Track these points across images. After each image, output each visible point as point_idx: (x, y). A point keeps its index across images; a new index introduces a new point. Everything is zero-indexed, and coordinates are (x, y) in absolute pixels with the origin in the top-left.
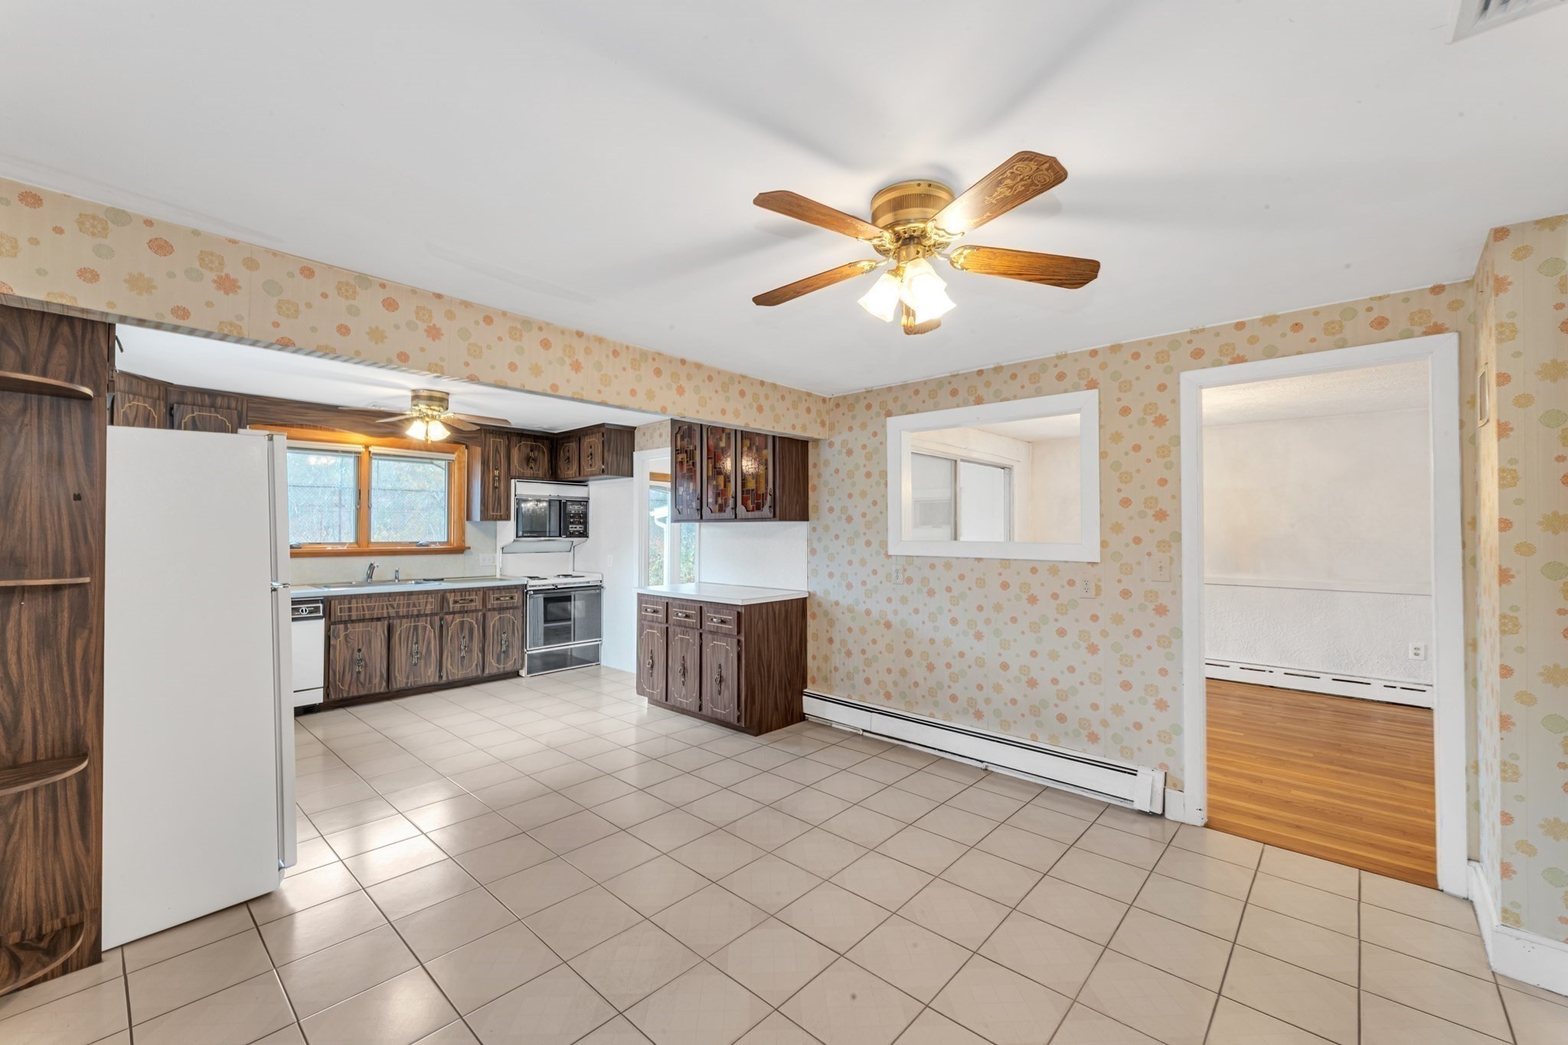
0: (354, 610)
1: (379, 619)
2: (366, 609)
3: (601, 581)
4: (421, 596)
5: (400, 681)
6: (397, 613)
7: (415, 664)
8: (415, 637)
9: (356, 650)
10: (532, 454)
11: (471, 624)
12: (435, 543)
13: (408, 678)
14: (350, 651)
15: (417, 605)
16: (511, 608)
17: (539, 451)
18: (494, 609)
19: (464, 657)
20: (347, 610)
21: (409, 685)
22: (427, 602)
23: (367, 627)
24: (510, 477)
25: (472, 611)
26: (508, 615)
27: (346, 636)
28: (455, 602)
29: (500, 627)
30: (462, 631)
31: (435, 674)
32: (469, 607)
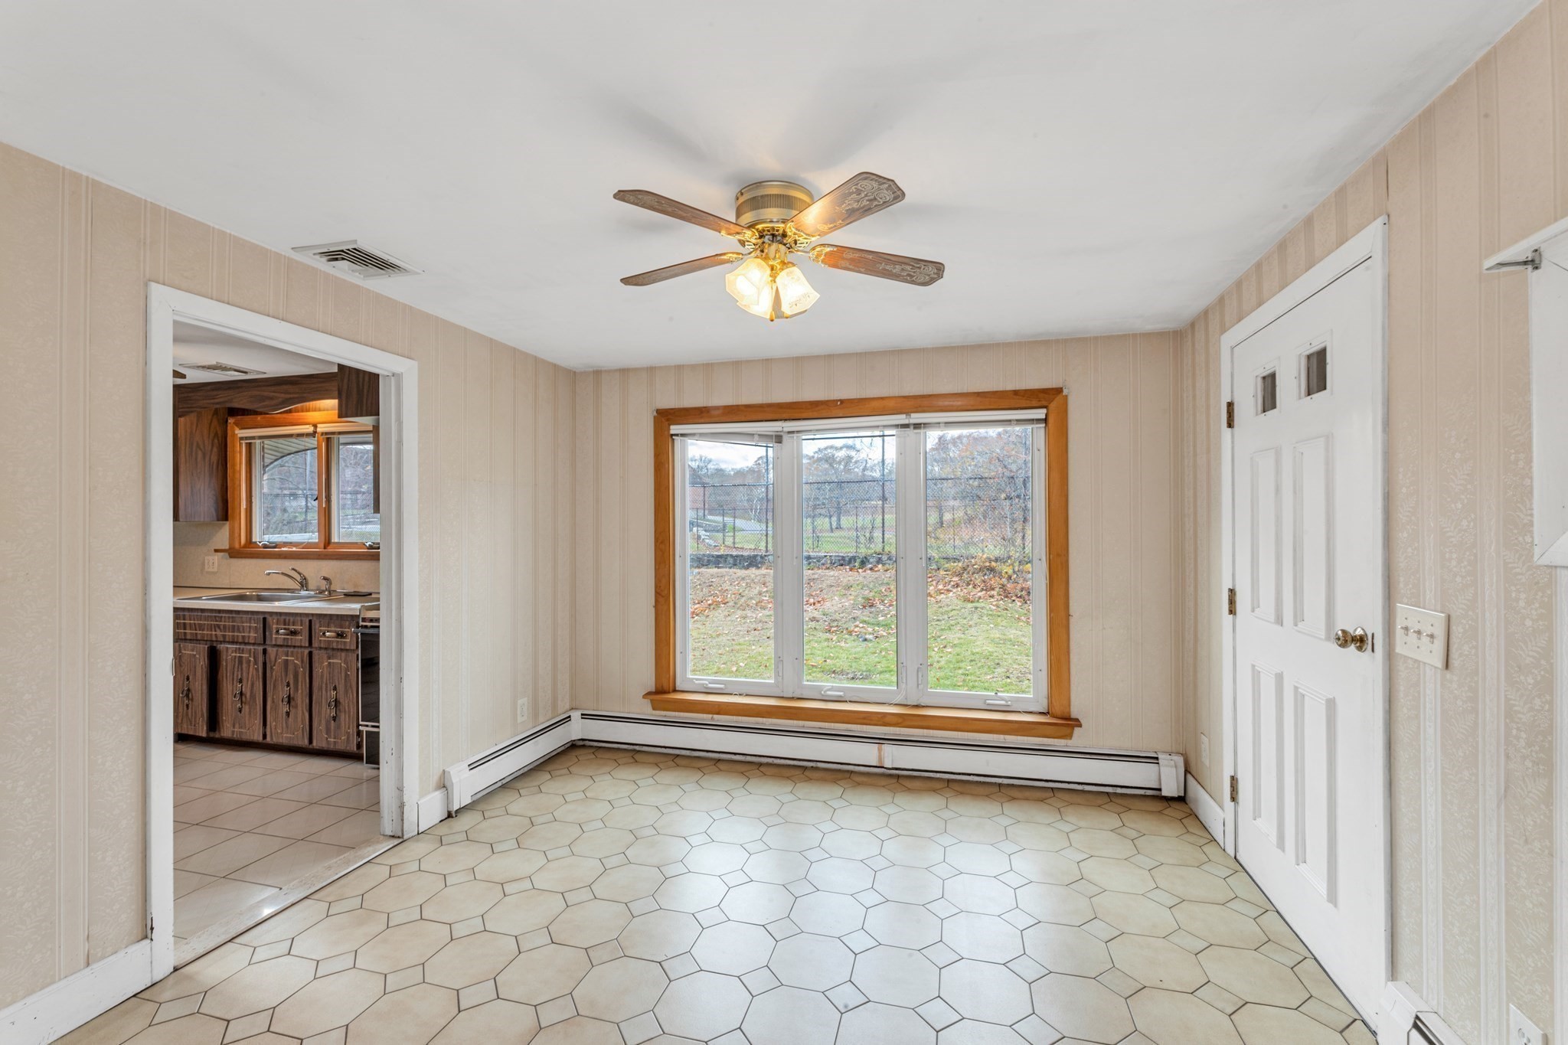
0: (187, 627)
5: (227, 731)
6: (224, 637)
7: (240, 710)
8: (239, 673)
9: (185, 677)
11: (296, 665)
13: (234, 727)
14: (182, 677)
15: (241, 629)
19: (288, 713)
20: (182, 627)
21: (236, 737)
22: (250, 627)
23: (193, 650)
26: (339, 660)
27: (180, 657)
28: (278, 631)
29: (330, 679)
30: (286, 675)
31: (259, 728)
32: (293, 641)
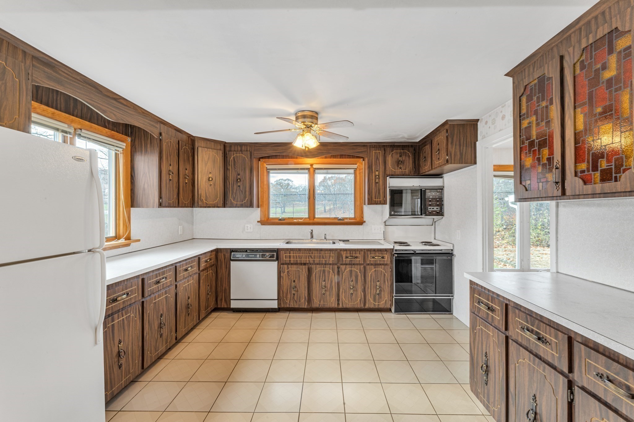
0: (292, 257)
1: (305, 264)
2: (298, 257)
3: (452, 250)
4: (326, 252)
5: (316, 303)
6: (314, 261)
7: (324, 294)
8: (324, 277)
9: (293, 281)
10: (401, 159)
11: (356, 272)
12: (347, 218)
13: (320, 302)
14: (290, 281)
15: (325, 257)
16: (383, 264)
17: (406, 156)
18: (372, 264)
19: (352, 294)
20: (288, 257)
21: (321, 306)
22: (330, 256)
23: (298, 268)
24: (386, 175)
25: (357, 264)
26: (381, 269)
27: (288, 272)
28: (347, 257)
29: (375, 276)
30: (351, 277)
31: (335, 302)
32: (355, 261)
